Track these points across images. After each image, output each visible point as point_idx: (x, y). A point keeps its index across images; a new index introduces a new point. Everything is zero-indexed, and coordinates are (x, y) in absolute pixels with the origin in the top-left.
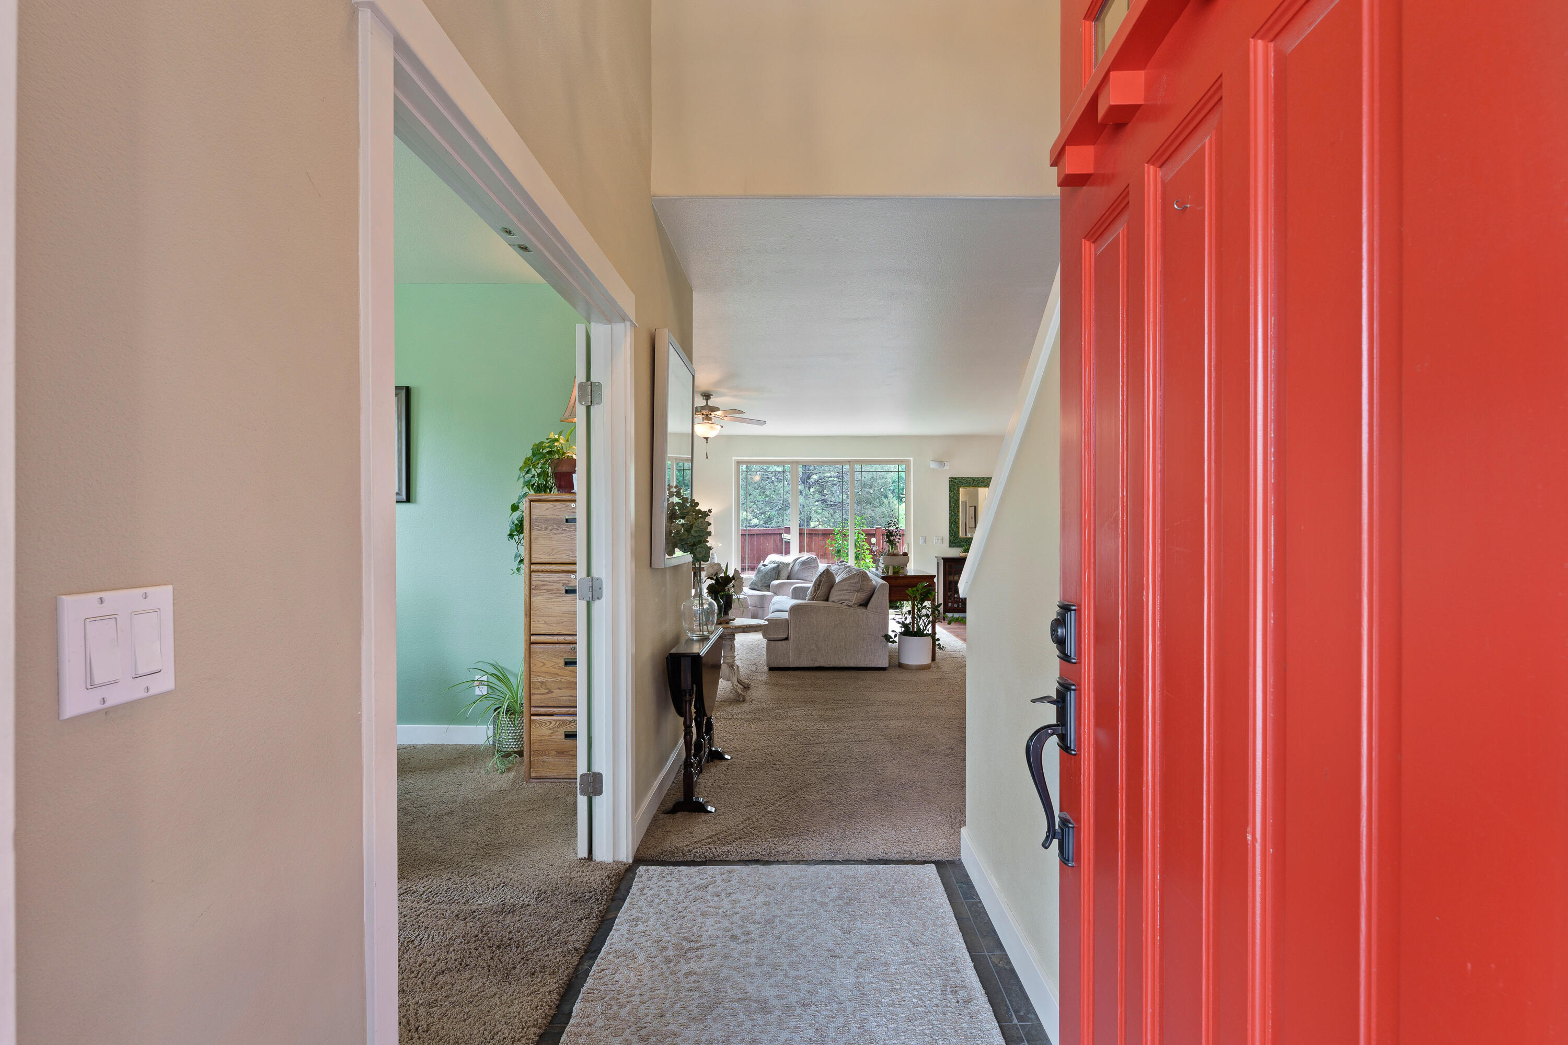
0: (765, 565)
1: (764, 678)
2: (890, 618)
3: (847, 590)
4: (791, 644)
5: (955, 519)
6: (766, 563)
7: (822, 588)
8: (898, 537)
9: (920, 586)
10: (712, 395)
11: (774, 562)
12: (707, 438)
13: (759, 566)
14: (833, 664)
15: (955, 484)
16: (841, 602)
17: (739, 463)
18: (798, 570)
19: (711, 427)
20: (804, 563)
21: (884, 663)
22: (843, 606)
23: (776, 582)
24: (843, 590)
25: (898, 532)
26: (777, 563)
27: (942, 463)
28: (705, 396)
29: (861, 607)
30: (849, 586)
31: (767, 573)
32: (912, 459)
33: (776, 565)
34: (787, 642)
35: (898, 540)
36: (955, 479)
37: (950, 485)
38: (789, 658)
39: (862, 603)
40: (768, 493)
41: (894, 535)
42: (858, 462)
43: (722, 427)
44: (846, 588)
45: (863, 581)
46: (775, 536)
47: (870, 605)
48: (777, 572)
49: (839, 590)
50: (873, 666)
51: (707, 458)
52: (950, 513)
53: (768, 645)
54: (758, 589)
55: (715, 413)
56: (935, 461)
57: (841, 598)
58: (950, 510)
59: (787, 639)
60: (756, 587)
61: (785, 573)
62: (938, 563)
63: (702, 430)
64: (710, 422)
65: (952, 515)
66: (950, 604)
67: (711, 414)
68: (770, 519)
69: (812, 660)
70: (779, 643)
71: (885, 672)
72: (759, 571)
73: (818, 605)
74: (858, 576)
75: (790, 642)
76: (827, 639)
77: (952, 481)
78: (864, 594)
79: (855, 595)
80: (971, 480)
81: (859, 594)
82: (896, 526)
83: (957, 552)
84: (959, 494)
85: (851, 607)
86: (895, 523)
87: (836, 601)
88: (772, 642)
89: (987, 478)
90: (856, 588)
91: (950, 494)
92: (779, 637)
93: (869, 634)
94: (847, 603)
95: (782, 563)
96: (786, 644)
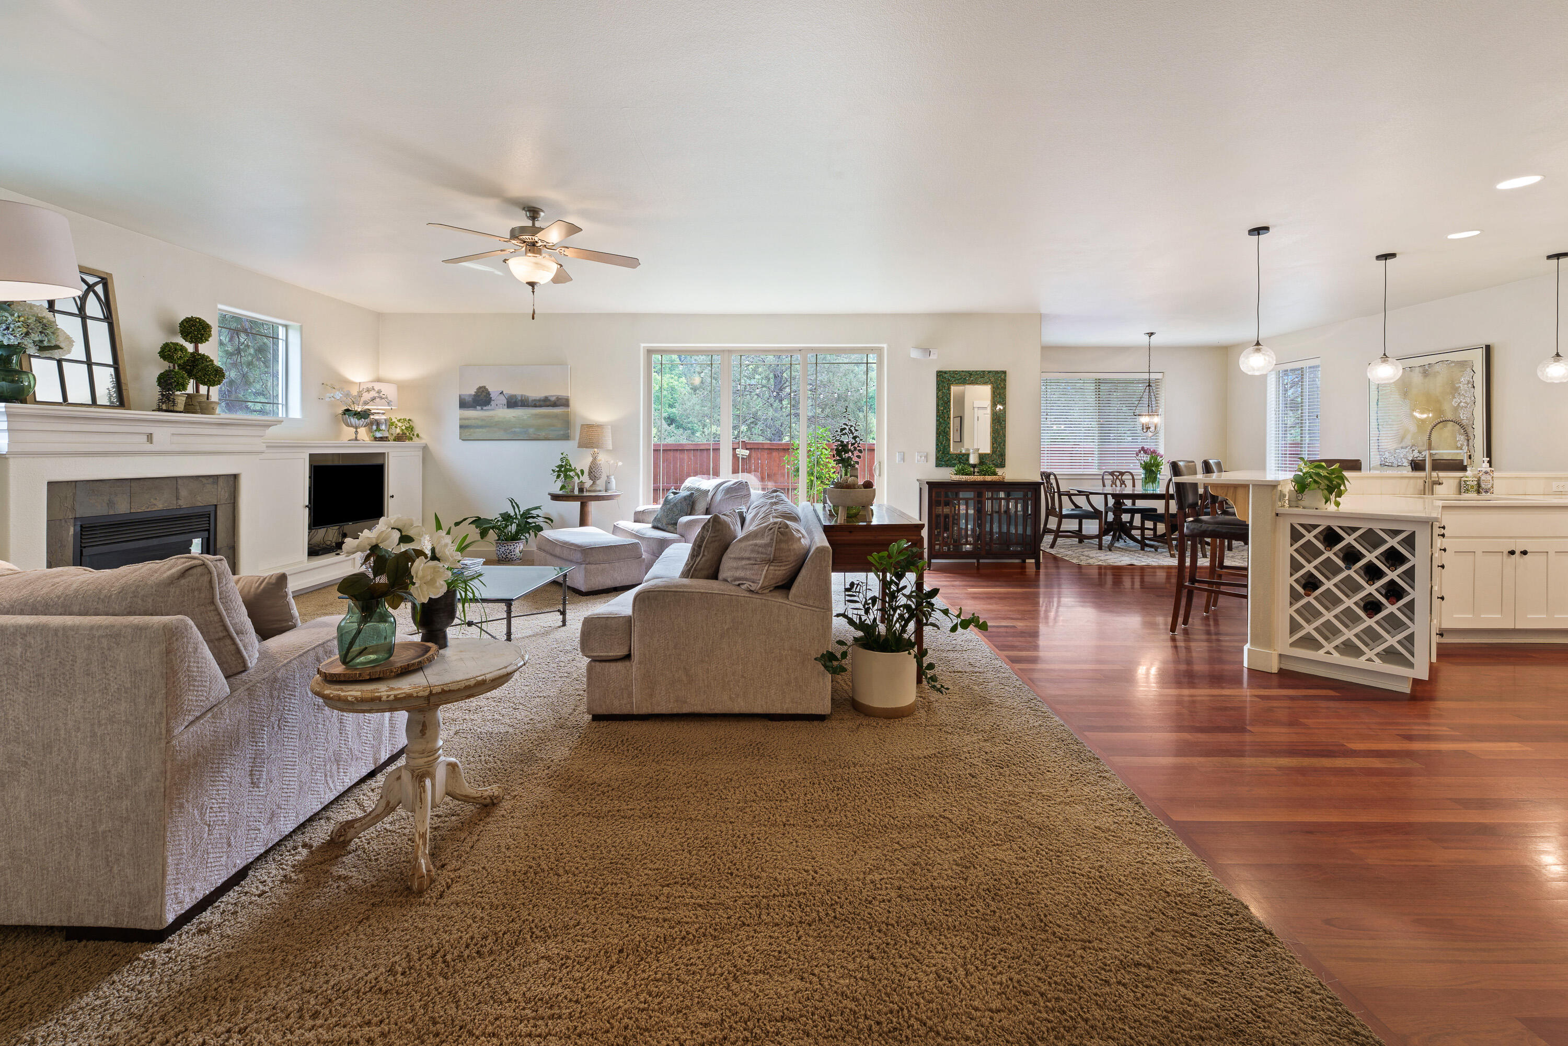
0: (674, 493)
1: (583, 735)
2: (834, 613)
3: (749, 559)
4: (635, 668)
5: (944, 429)
7: (708, 554)
8: (856, 453)
9: (894, 547)
10: (542, 211)
11: (691, 489)
12: (532, 284)
13: (668, 494)
14: (719, 709)
15: (945, 380)
16: (737, 583)
17: (650, 352)
18: (721, 500)
20: (729, 490)
21: (823, 706)
22: (743, 591)
23: (685, 519)
24: (742, 559)
25: (856, 445)
26: (695, 489)
27: (926, 351)
28: (529, 211)
29: (776, 594)
30: (753, 551)
31: (675, 504)
32: (885, 346)
33: (689, 493)
34: (627, 663)
35: (857, 459)
36: (945, 372)
37: (937, 382)
38: (630, 695)
39: (780, 584)
41: (850, 450)
42: (811, 350)
44: (747, 555)
45: (779, 542)
47: (794, 590)
48: (691, 503)
49: (735, 558)
50: (799, 712)
52: (937, 420)
53: (590, 669)
54: (661, 528)
56: (916, 347)
57: (740, 572)
58: (937, 416)
59: (628, 657)
60: (660, 525)
61: (701, 504)
62: (921, 489)
63: (522, 268)
64: (539, 257)
65: (941, 423)
66: (937, 547)
69: (677, 701)
70: (613, 665)
71: (825, 724)
72: (666, 502)
73: (689, 590)
74: (771, 532)
75: (634, 664)
76: (707, 659)
77: (940, 375)
78: (782, 568)
79: (762, 570)
80: (967, 374)
81: (771, 568)
82: (853, 434)
83: (947, 474)
84: (950, 394)
85: (757, 593)
86: (853, 429)
87: (729, 580)
88: (597, 663)
89: (989, 372)
90: (764, 556)
91: (937, 394)
92: (611, 654)
93: (791, 649)
94: (751, 584)
95: (698, 490)
96: (625, 667)
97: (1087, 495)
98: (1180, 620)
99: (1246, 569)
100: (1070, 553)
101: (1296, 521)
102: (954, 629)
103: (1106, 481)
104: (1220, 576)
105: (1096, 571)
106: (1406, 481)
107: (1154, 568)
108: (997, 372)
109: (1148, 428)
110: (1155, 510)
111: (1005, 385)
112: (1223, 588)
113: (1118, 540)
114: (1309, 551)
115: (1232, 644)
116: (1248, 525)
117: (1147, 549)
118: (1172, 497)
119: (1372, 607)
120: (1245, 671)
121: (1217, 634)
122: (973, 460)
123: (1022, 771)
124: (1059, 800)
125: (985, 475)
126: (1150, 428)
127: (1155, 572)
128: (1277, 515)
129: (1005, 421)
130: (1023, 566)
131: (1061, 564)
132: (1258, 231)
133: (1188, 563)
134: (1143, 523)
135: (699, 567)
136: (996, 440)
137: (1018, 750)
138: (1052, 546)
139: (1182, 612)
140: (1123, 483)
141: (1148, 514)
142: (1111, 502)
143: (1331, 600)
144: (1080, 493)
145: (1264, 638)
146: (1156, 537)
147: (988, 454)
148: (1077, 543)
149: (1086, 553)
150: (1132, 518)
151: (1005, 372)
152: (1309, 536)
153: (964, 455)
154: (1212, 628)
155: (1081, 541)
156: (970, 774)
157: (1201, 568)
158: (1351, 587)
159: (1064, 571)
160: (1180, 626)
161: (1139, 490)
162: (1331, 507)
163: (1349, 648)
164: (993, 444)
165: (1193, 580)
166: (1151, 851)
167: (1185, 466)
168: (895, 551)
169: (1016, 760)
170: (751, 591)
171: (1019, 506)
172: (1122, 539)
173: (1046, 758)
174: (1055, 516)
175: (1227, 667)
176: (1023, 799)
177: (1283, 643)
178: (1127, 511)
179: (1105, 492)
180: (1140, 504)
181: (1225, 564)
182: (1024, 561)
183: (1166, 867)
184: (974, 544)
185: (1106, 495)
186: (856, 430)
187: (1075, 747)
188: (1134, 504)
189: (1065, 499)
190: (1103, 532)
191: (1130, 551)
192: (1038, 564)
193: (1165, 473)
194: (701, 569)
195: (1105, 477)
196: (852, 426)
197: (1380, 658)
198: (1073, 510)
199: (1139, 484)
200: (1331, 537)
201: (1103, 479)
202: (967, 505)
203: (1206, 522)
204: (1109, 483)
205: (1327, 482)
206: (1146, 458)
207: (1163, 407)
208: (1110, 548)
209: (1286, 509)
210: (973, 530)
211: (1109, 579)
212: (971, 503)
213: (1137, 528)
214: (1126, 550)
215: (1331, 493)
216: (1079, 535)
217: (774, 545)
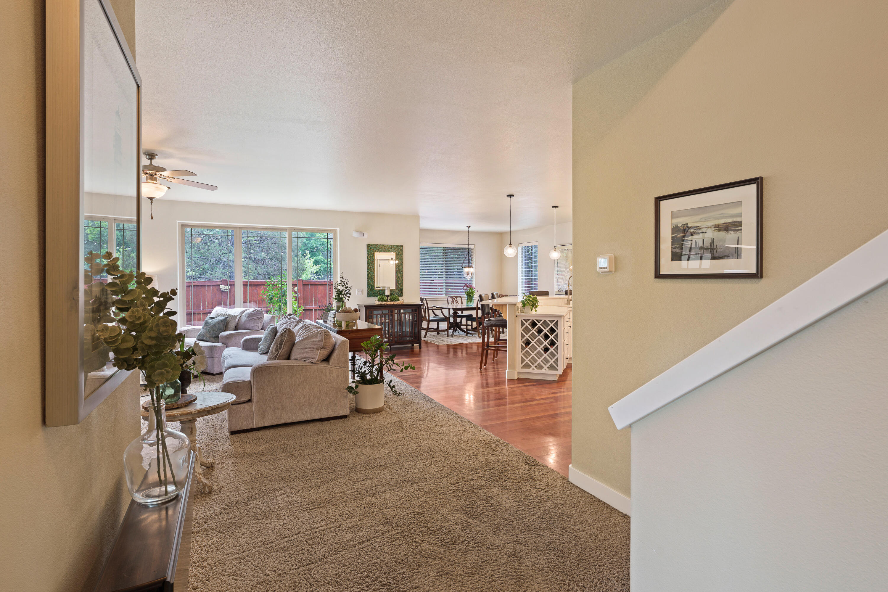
0: (212, 318)
1: (227, 447)
3: (310, 348)
4: (254, 406)
5: (372, 276)
6: (212, 315)
7: (284, 347)
9: (373, 338)
10: (157, 155)
11: (221, 315)
12: (151, 199)
13: (206, 319)
15: (371, 249)
16: (304, 360)
17: (183, 226)
18: (245, 321)
19: (157, 187)
20: (250, 315)
21: (346, 411)
22: (307, 363)
23: (225, 334)
24: (306, 348)
26: (224, 315)
27: (362, 233)
28: (149, 155)
29: (323, 363)
30: (312, 344)
31: (214, 324)
32: (338, 229)
33: (223, 318)
34: (250, 404)
36: (372, 245)
37: (367, 250)
38: (252, 419)
39: (324, 359)
40: (202, 251)
42: (294, 229)
43: (169, 188)
44: (309, 346)
45: (326, 339)
46: (214, 287)
47: (332, 360)
48: (225, 324)
49: (301, 349)
50: (335, 415)
51: (152, 219)
52: (368, 272)
54: (206, 340)
55: (161, 173)
56: (355, 231)
57: (304, 355)
58: (367, 269)
59: (250, 401)
60: (204, 338)
61: (232, 325)
63: (147, 189)
64: (155, 182)
67: (155, 174)
68: (204, 271)
69: (276, 419)
70: (242, 405)
71: (347, 419)
72: (207, 323)
73: (282, 365)
74: (321, 335)
75: (254, 404)
76: (291, 396)
77: (369, 246)
78: (327, 351)
79: (318, 353)
80: (383, 246)
81: (322, 351)
82: (346, 286)
83: (374, 301)
84: (374, 257)
85: (315, 363)
86: (345, 283)
87: (298, 359)
88: (234, 406)
89: (394, 246)
90: (318, 346)
91: (367, 257)
92: (242, 400)
93: (332, 387)
94: (311, 359)
95: (229, 315)
96: (249, 406)
97: (441, 309)
98: (483, 364)
99: (506, 340)
100: (434, 339)
101: (523, 318)
102: (402, 371)
103: (449, 301)
104: (498, 344)
105: (446, 348)
106: (562, 300)
107: (472, 344)
108: (398, 246)
109: (468, 274)
110: (472, 315)
111: (402, 253)
112: (500, 349)
113: (455, 332)
114: (527, 330)
115: (502, 371)
116: (507, 321)
117: (468, 335)
118: (479, 309)
119: (546, 350)
120: (506, 380)
121: (497, 368)
122: (387, 293)
123: (431, 420)
124: (445, 426)
125: (393, 301)
126: (469, 274)
127: (472, 346)
128: (516, 316)
129: (402, 272)
130: (412, 348)
131: (429, 345)
132: (510, 196)
133: (486, 341)
134: (467, 322)
135: (281, 354)
136: (398, 282)
137: (429, 415)
138: (425, 337)
139: (484, 361)
140: (457, 302)
141: (469, 318)
142: (452, 312)
143: (534, 348)
144: (438, 308)
145: (512, 367)
146: (472, 329)
147: (394, 290)
148: (436, 334)
149: (441, 339)
150: (461, 320)
151: (402, 246)
152: (527, 324)
153: (382, 290)
154: (496, 367)
155: (438, 334)
156: (413, 424)
157: (491, 342)
158: (539, 342)
159: (431, 349)
160: (483, 367)
161: (465, 306)
162: (534, 312)
163: (540, 367)
164: (397, 284)
165: (488, 346)
166: (476, 433)
167: (485, 296)
168: (373, 341)
169: (428, 418)
170: (312, 363)
171: (411, 316)
172: (457, 331)
173: (439, 416)
174: (426, 320)
175: (501, 379)
176: (433, 428)
177: (519, 367)
178: (459, 316)
179: (449, 307)
180: (465, 313)
181: (500, 338)
182: (413, 345)
183: (480, 435)
184: (388, 338)
185: (449, 309)
186: (347, 284)
187: (449, 411)
188: (462, 313)
189: (431, 311)
190: (449, 328)
191: (461, 337)
192: (420, 347)
193: (476, 297)
194: (282, 355)
195: (449, 299)
196: (344, 282)
197: (549, 369)
198: (434, 317)
199: (464, 302)
200: (534, 324)
201: (448, 300)
202: (385, 317)
203: (493, 321)
204: (450, 302)
205: (532, 303)
206: (467, 289)
207: (475, 264)
208: (452, 336)
209: (520, 314)
210: (388, 331)
211: (452, 351)
212: (387, 316)
213: (464, 325)
214: (459, 336)
215: (533, 307)
216: (437, 330)
217: (323, 340)
